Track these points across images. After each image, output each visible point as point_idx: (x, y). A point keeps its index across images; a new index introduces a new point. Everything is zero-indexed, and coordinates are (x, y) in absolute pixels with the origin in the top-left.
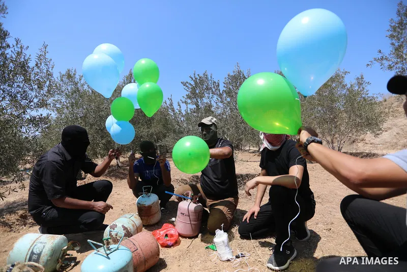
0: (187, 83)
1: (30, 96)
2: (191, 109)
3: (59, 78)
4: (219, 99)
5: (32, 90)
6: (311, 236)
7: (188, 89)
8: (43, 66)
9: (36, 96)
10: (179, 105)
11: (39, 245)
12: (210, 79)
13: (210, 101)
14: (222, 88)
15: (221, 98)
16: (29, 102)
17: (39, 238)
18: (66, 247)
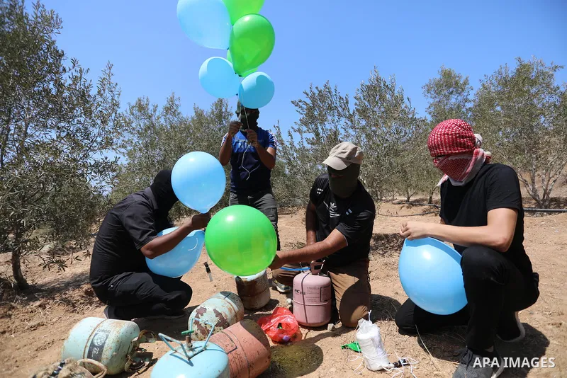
0: (301, 101)
1: (93, 134)
2: (307, 139)
3: (129, 112)
4: (349, 123)
5: (94, 125)
7: (301, 112)
8: (107, 94)
9: (99, 135)
10: (290, 135)
11: (101, 334)
12: (334, 93)
13: (336, 127)
14: (352, 107)
15: (352, 121)
16: (92, 142)
17: (101, 325)
18: (136, 339)
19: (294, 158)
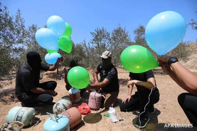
0: (93, 33)
1: (14, 37)
2: (95, 46)
4: (109, 41)
5: (15, 34)
6: (156, 111)
7: (93, 36)
8: (19, 22)
9: (17, 37)
10: (89, 44)
11: (21, 112)
12: (105, 31)
13: (105, 43)
15: (110, 41)
16: (14, 40)
17: (21, 109)
18: (34, 114)
19: (90, 52)
